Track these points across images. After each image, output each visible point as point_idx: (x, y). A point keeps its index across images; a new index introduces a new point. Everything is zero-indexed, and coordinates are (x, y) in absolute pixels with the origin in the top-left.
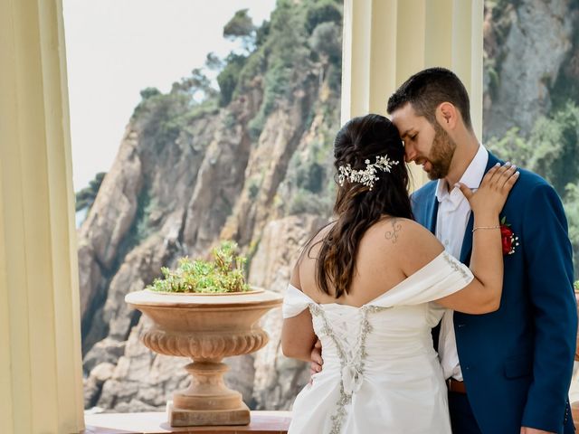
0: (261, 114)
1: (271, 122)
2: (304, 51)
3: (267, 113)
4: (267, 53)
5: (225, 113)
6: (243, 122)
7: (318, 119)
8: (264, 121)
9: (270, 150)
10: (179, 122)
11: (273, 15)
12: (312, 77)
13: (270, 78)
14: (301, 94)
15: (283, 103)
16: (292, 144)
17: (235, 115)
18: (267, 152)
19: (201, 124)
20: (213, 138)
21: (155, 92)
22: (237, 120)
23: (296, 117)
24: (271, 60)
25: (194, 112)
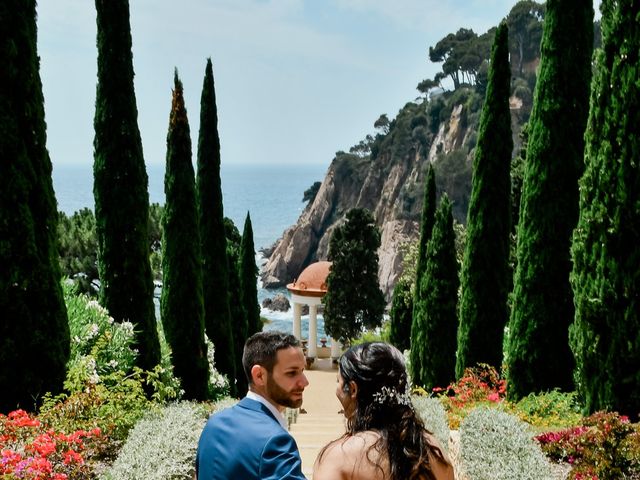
0: (389, 165)
1: (394, 169)
2: (409, 138)
3: (392, 165)
4: (393, 136)
5: (373, 164)
6: (382, 168)
7: (414, 170)
8: (391, 168)
9: (393, 182)
10: (352, 167)
11: (398, 117)
12: (413, 149)
13: (394, 148)
14: (407, 157)
15: (399, 160)
16: (402, 181)
17: (377, 165)
18: (391, 183)
19: (363, 167)
20: (367, 175)
21: (343, 153)
22: (379, 166)
23: (405, 167)
24: (395, 140)
25: (360, 162)
